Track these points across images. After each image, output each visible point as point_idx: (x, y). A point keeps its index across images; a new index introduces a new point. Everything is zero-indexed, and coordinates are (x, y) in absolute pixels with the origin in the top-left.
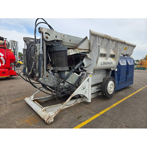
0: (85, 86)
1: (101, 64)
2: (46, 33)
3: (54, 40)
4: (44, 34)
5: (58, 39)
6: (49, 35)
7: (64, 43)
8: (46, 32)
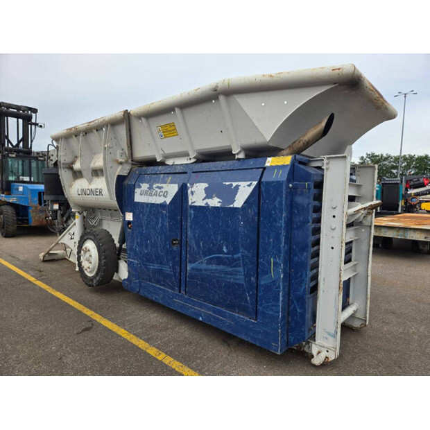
0: (74, 234)
1: (78, 194)
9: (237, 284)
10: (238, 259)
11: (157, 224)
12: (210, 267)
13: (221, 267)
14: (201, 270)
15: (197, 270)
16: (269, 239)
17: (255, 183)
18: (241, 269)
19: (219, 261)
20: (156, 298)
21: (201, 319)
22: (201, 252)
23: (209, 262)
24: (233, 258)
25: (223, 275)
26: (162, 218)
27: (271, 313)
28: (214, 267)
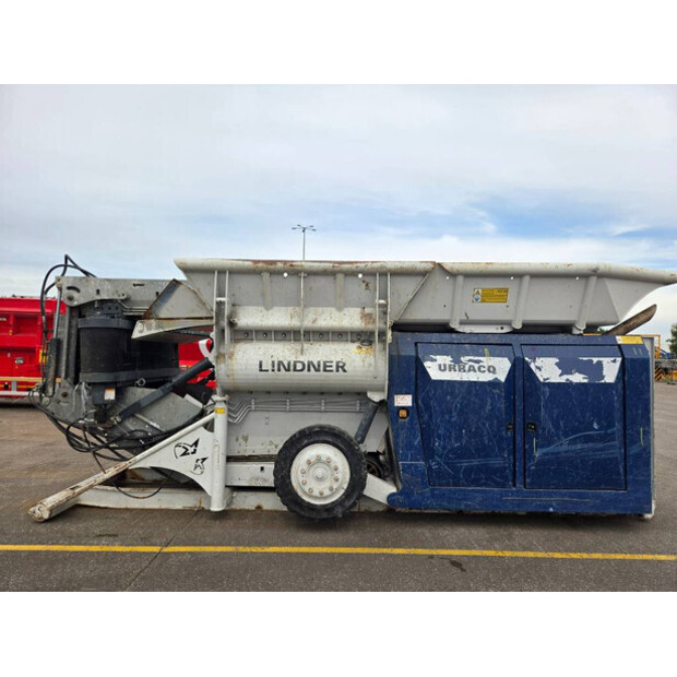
0: (196, 444)
1: (261, 370)
2: (69, 288)
3: (90, 300)
4: (65, 291)
5: (104, 296)
6: (78, 291)
7: (136, 303)
8: (70, 285)
9: (609, 459)
10: (613, 433)
11: (482, 407)
12: (573, 447)
13: (591, 445)
14: (560, 453)
15: (553, 454)
16: (637, 410)
17: (619, 359)
18: (616, 443)
19: (588, 439)
20: (466, 506)
21: (551, 510)
22: (561, 433)
23: (574, 442)
24: (606, 434)
25: (591, 453)
26: (493, 398)
27: (642, 478)
28: (579, 446)
